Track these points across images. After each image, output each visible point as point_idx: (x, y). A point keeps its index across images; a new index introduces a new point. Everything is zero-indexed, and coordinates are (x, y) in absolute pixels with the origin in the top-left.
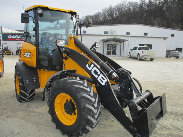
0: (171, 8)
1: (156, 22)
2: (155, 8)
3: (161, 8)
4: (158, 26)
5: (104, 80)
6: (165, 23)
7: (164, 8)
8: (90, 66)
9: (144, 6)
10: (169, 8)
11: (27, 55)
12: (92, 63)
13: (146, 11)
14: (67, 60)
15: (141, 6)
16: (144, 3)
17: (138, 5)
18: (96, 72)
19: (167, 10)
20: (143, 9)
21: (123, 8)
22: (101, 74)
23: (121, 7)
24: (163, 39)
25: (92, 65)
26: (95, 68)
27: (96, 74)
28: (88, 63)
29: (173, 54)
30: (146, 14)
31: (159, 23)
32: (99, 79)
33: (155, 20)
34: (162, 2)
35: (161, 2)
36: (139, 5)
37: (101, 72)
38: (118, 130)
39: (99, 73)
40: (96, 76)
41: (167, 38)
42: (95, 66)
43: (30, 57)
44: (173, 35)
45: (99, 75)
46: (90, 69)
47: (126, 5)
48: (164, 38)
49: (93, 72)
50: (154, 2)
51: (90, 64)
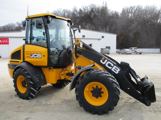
0: (97, 16)
1: (87, 27)
2: (85, 16)
3: (89, 16)
4: (89, 29)
5: (117, 69)
6: (94, 27)
7: (92, 16)
8: (103, 61)
9: (76, 13)
10: (95, 16)
11: (35, 56)
12: (105, 59)
13: (78, 18)
14: (77, 58)
15: (73, 13)
16: (75, 10)
17: (71, 12)
18: (109, 65)
19: (94, 17)
20: (75, 16)
21: (59, 14)
22: (115, 66)
23: (57, 13)
24: (98, 40)
25: (106, 60)
27: (110, 67)
28: (102, 59)
29: (105, 51)
30: (78, 20)
31: (90, 28)
32: (112, 70)
33: (86, 25)
34: (90, 11)
35: (89, 11)
36: (72, 12)
37: (114, 65)
38: (124, 104)
39: (112, 65)
40: (110, 68)
41: (101, 39)
42: (108, 61)
43: (41, 58)
44: (103, 37)
45: (112, 67)
46: (104, 63)
47: (62, 12)
48: (99, 39)
49: (107, 65)
50: (84, 11)
51: (103, 60)
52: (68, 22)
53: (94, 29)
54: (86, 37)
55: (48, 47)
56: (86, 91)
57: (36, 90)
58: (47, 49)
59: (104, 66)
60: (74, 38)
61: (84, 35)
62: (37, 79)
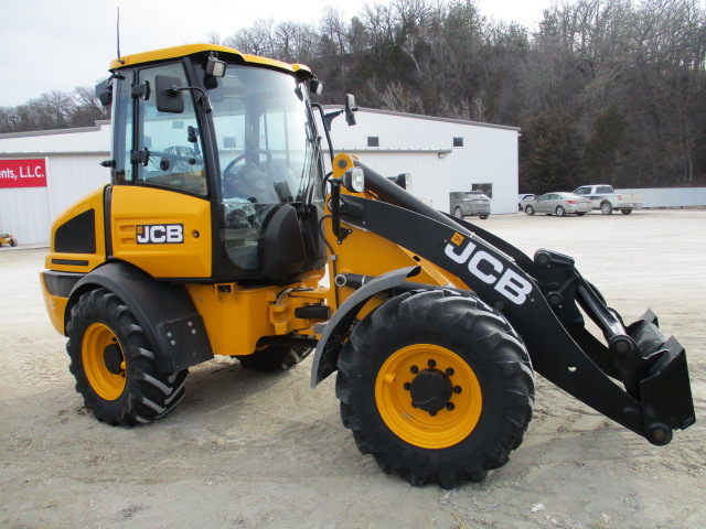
0: (428, 48)
1: (387, 97)
2: (375, 49)
3: (397, 49)
4: (397, 109)
5: (521, 286)
6: (418, 100)
7: (409, 49)
8: (458, 250)
9: (336, 40)
10: (422, 49)
11: (158, 234)
12: (467, 240)
13: (346, 58)
14: (344, 241)
15: (325, 38)
16: (334, 26)
17: (316, 36)
18: (485, 267)
19: (417, 53)
20: (334, 52)
21: (261, 47)
22: (509, 270)
23: (255, 40)
24: (436, 156)
25: (471, 247)
26: (482, 255)
27: (488, 275)
28: (453, 240)
29: (470, 206)
30: (347, 69)
31: (398, 101)
32: (500, 288)
33: (382, 90)
34: (397, 27)
35: (393, 27)
36: (320, 34)
37: (507, 265)
39: (499, 267)
40: (490, 279)
41: (450, 152)
42: (480, 247)
43: (182, 242)
44: (458, 142)
45: (499, 276)
46: (460, 259)
47: (273, 36)
48: (441, 153)
49: (473, 268)
50: (371, 26)
51: (458, 243)
52: (298, 82)
53: (421, 106)
54: (382, 146)
55: (213, 196)
56: (384, 383)
57: (169, 385)
58: (207, 204)
59: (460, 272)
60: (326, 151)
61: (373, 135)
62: (169, 334)
